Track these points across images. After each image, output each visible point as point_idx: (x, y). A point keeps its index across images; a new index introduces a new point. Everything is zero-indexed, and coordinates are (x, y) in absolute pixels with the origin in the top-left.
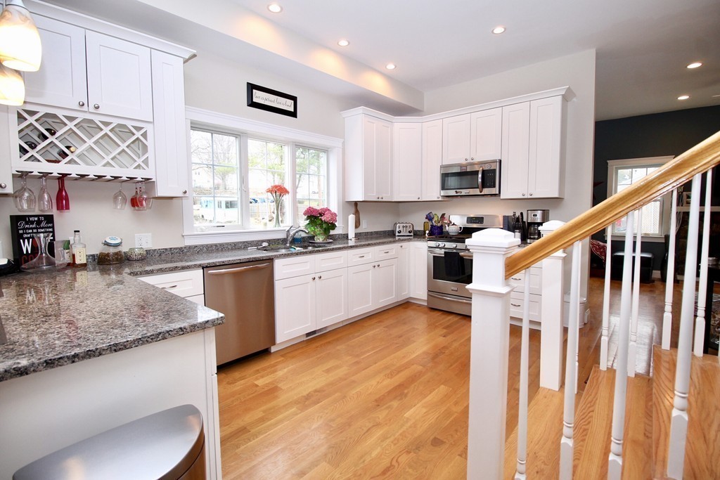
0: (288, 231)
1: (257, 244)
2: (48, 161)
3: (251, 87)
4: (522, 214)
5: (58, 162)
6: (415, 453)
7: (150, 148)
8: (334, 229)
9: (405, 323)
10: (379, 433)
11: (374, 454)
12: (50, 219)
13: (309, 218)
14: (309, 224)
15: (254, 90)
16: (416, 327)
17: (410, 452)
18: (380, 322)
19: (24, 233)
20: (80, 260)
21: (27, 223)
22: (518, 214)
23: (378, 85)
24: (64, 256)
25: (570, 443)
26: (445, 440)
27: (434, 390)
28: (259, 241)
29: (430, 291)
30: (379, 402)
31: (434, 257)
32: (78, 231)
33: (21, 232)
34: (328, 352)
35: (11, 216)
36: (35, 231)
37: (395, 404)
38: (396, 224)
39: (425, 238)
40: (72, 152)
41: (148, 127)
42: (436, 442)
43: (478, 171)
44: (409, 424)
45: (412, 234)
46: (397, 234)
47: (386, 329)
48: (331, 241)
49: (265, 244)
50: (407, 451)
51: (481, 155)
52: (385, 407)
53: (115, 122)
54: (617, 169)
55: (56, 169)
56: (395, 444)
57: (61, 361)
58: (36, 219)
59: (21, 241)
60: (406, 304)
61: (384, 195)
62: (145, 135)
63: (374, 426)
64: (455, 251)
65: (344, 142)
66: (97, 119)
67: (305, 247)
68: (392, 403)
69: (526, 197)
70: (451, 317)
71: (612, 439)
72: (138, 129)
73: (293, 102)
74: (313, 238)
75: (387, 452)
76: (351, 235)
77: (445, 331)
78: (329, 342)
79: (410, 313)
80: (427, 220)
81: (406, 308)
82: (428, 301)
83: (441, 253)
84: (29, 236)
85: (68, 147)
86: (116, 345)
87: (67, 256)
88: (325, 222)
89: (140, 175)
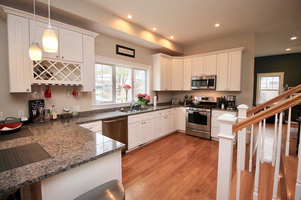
0: (131, 103)
1: (119, 109)
2: (44, 79)
3: (118, 46)
4: (225, 97)
5: (48, 79)
6: (190, 195)
7: (82, 73)
8: (149, 102)
9: (177, 141)
10: (174, 187)
11: (174, 196)
12: (43, 101)
13: (139, 98)
14: (139, 100)
15: (119, 48)
16: (182, 142)
17: (188, 195)
18: (167, 140)
19: (34, 107)
20: (55, 117)
21: (35, 103)
22: (223, 97)
23: (167, 45)
24: (48, 116)
25: (257, 194)
26: (201, 190)
27: (193, 169)
28: (120, 107)
29: (187, 127)
30: (173, 175)
31: (189, 114)
32: (54, 106)
33: (33, 107)
34: (149, 153)
35: (29, 101)
36: (38, 106)
37: (179, 175)
38: (172, 99)
39: (184, 105)
40: (53, 75)
41: (81, 65)
42: (198, 191)
43: (207, 80)
44: (185, 184)
45: (179, 104)
46: (173, 104)
47: (170, 143)
48: (147, 107)
49: (122, 109)
50: (187, 195)
51: (208, 73)
52: (175, 176)
53: (69, 63)
54: (261, 77)
55: (47, 82)
56: (182, 192)
57: (76, 165)
58: (38, 101)
59: (33, 110)
60: (177, 133)
61: (168, 88)
62: (79, 68)
63: (172, 184)
64: (197, 111)
65: (152, 67)
66: (62, 62)
67: (138, 110)
68: (178, 175)
69: (226, 90)
70: (195, 138)
71: (273, 193)
72: (77, 65)
73: (133, 51)
74: (140, 106)
75: (179, 195)
76: (155, 104)
77: (194, 144)
78: (148, 149)
79: (179, 136)
80: (185, 98)
81: (177, 134)
82: (186, 131)
83: (192, 112)
84: (35, 108)
85: (52, 73)
86: (92, 158)
87: (49, 116)
88: (146, 100)
89: (77, 84)
